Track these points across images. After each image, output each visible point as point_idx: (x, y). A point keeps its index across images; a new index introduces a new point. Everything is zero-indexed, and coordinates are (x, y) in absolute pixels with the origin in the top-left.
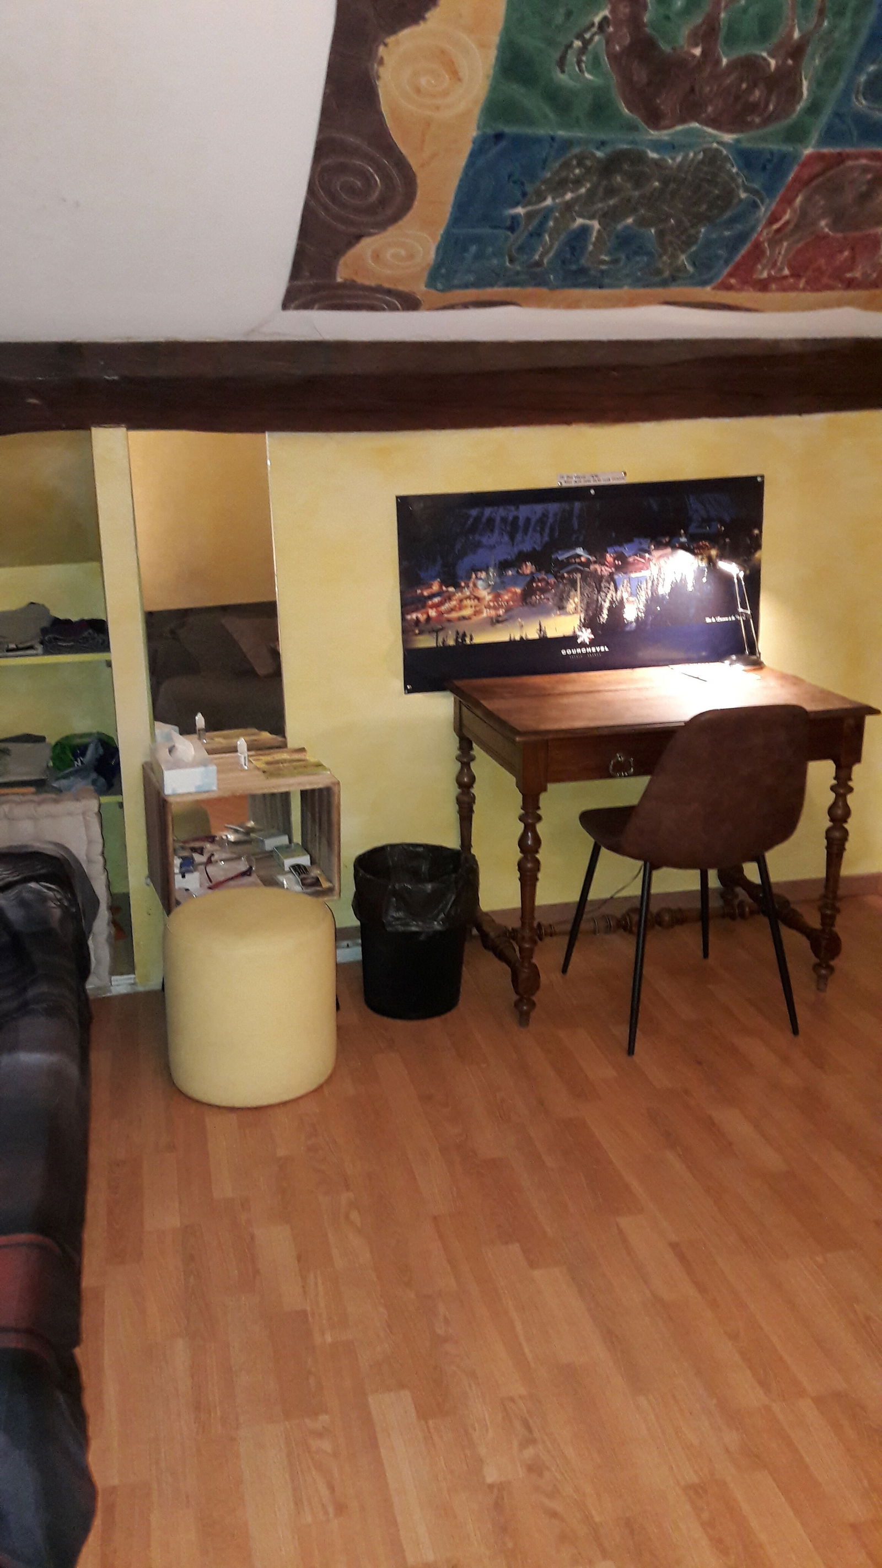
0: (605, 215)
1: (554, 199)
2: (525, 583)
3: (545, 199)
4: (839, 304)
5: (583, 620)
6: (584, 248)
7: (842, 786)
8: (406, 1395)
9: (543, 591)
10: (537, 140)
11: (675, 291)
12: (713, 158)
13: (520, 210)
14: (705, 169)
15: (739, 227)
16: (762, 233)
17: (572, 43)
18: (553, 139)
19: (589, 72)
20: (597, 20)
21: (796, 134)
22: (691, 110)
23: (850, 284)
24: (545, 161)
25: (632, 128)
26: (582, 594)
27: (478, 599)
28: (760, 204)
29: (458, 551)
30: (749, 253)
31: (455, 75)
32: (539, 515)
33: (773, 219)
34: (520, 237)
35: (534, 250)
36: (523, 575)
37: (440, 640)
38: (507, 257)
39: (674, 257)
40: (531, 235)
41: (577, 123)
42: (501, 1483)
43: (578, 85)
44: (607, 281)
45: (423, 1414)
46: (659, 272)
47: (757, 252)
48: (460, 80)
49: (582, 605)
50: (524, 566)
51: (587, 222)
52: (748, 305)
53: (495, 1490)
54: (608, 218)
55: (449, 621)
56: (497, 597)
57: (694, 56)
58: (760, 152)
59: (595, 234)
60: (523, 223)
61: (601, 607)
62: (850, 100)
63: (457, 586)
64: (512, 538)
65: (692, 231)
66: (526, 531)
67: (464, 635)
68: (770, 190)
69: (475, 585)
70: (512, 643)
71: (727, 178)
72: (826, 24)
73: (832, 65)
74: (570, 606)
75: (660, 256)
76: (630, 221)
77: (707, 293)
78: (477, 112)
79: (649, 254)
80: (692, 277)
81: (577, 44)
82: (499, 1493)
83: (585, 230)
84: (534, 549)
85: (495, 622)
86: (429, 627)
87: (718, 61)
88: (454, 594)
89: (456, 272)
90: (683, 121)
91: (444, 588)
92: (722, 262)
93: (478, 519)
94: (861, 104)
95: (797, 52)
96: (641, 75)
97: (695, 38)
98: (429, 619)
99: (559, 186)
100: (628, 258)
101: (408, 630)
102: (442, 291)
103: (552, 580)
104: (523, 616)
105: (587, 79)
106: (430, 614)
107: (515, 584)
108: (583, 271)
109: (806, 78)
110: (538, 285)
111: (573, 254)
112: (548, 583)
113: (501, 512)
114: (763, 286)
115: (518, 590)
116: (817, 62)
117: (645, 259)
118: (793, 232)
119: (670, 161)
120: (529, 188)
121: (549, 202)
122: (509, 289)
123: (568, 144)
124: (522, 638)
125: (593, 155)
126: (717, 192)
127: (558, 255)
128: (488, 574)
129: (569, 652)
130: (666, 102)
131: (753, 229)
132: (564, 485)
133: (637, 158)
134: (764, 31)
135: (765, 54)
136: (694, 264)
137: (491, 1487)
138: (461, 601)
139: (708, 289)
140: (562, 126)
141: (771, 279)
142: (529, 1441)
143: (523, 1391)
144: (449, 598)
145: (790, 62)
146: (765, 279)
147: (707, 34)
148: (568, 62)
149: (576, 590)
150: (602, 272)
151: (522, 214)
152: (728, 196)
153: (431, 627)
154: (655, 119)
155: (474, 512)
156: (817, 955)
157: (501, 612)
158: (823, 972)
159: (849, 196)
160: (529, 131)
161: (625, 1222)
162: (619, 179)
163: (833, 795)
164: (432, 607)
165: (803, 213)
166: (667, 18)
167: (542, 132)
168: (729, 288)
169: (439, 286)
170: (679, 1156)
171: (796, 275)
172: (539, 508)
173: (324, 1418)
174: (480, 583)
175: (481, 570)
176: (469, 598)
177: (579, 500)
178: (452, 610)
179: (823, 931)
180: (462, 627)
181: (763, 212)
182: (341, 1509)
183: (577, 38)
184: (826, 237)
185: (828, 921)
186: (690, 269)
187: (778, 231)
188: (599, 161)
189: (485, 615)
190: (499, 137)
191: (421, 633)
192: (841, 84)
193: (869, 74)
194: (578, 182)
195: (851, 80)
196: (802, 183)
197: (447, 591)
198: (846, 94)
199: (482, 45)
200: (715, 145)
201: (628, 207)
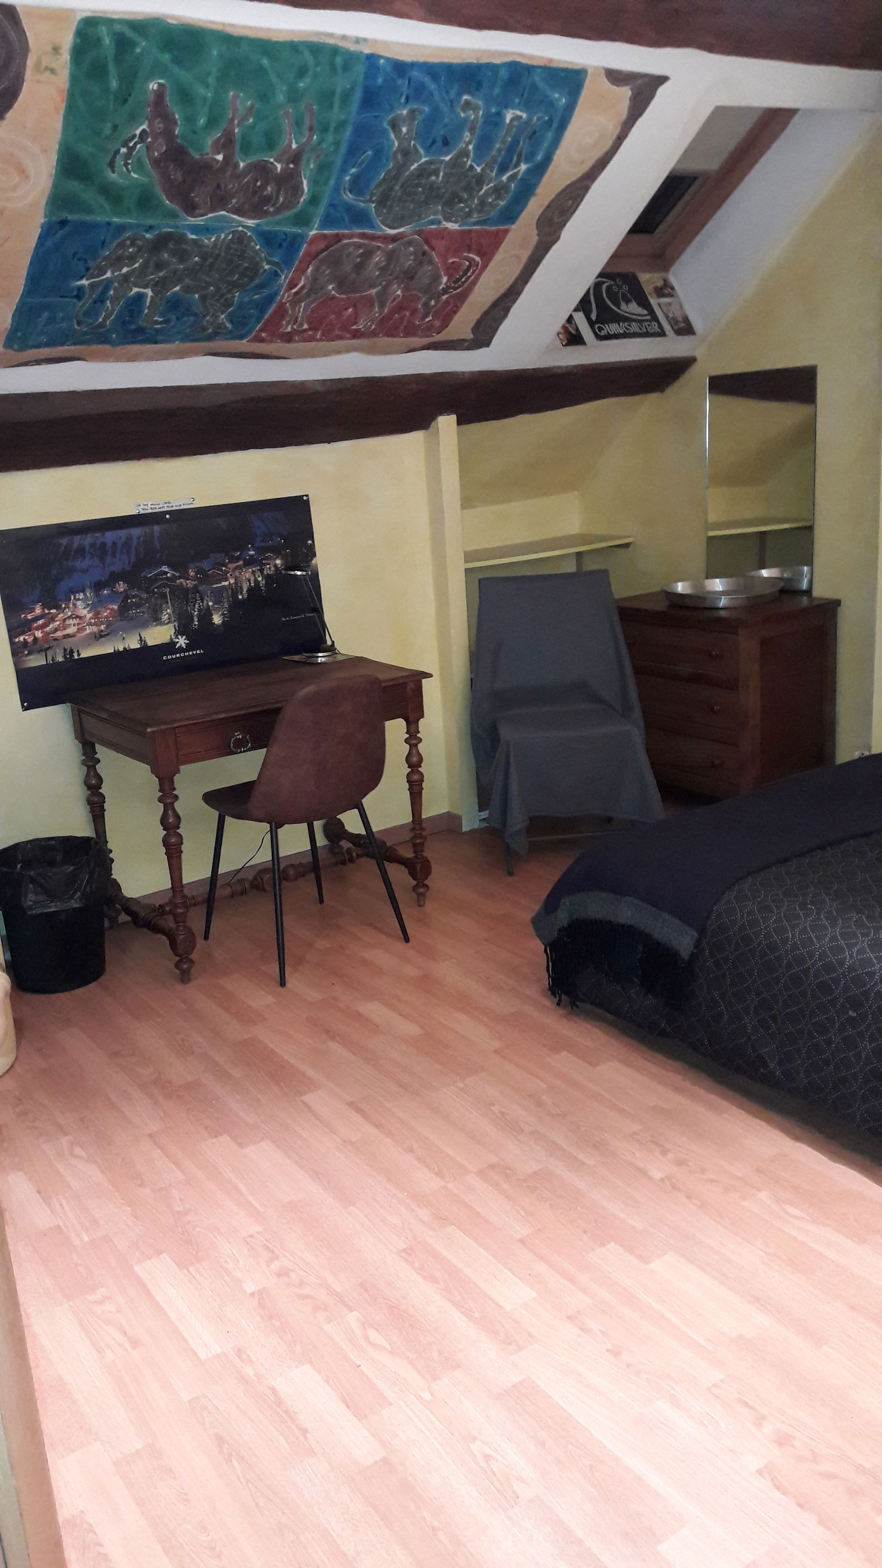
0: (157, 284)
1: (113, 273)
2: (120, 601)
3: (105, 273)
4: (349, 350)
5: (177, 628)
6: (141, 311)
7: (413, 739)
8: (164, 1256)
9: (138, 606)
10: (95, 226)
11: (218, 344)
12: (240, 239)
13: (85, 282)
14: (235, 246)
15: (266, 292)
16: (285, 297)
17: (119, 150)
18: (109, 224)
19: (134, 172)
20: (138, 132)
21: (303, 220)
22: (220, 201)
23: (356, 335)
24: (103, 243)
25: (174, 215)
26: (173, 605)
27: (80, 618)
28: (281, 274)
29: (55, 576)
30: (275, 312)
31: (22, 172)
32: (124, 539)
33: (292, 285)
34: (86, 302)
35: (97, 315)
36: (117, 593)
37: (50, 658)
38: (75, 321)
39: (215, 316)
40: (95, 302)
41: (128, 212)
42: (259, 1290)
43: (127, 182)
44: (160, 338)
45: (182, 1265)
46: (204, 329)
47: (281, 311)
48: (27, 177)
49: (175, 616)
50: (117, 585)
51: (142, 290)
52: (276, 354)
53: (256, 1295)
54: (160, 286)
55: (56, 640)
56: (97, 615)
57: (218, 161)
58: (276, 234)
59: (149, 300)
60: (87, 291)
61: (192, 617)
62: (340, 195)
63: (57, 607)
64: (102, 559)
65: (229, 296)
66: (114, 555)
67: (72, 652)
68: (288, 262)
69: (75, 605)
70: (117, 654)
71: (252, 253)
72: (315, 137)
73: (323, 168)
74: (165, 618)
75: (205, 316)
76: (177, 288)
77: (243, 345)
78: (43, 203)
79: (196, 315)
80: (230, 332)
81: (124, 150)
82: (261, 1297)
83: (140, 297)
84: (123, 569)
85: (99, 636)
86: (38, 646)
87: (236, 166)
88: (57, 616)
89: (31, 334)
90: (213, 210)
91: (47, 611)
92: (254, 320)
93: (68, 548)
94: (349, 197)
95: (296, 158)
96: (177, 176)
97: (217, 148)
98: (36, 639)
99: (117, 262)
100: (178, 319)
101: (17, 651)
102: (17, 351)
103: (145, 596)
104: (124, 630)
105: (133, 177)
106: (36, 635)
107: (113, 602)
108: (141, 330)
109: (305, 178)
110: (103, 342)
111: (131, 316)
112: (141, 598)
113: (88, 540)
114: (288, 338)
115: (116, 607)
116: (312, 166)
117: (192, 318)
118: (308, 294)
119: (206, 241)
120: (91, 263)
121: (109, 275)
122: (78, 347)
123: (121, 228)
124: (125, 649)
125: (144, 236)
126: (246, 265)
127: (118, 317)
128: (85, 595)
129: (169, 657)
130: (198, 196)
131: (276, 293)
132: (142, 512)
133: (181, 239)
134: (270, 143)
135: (272, 160)
136: (231, 322)
137: (252, 1294)
138: (64, 620)
139: (244, 341)
140: (116, 215)
141: (294, 332)
142: (274, 1257)
143: (259, 1229)
144: (53, 619)
145: (292, 166)
146: (290, 333)
147: (226, 143)
148: (116, 164)
149: (167, 603)
150: (157, 331)
151: (87, 285)
152: (254, 269)
153: (36, 647)
154: (191, 209)
155: (64, 541)
156: (414, 878)
157: (102, 627)
158: (422, 890)
159: (348, 267)
160: (88, 218)
161: (308, 1098)
162: (166, 255)
163: (408, 746)
164: (38, 628)
165: (315, 279)
166: (194, 132)
167: (99, 218)
168: (262, 340)
169: (16, 347)
170: (340, 1044)
171: (313, 328)
172: (123, 533)
173: (102, 1291)
174: (79, 603)
175: (78, 592)
176: (70, 617)
177: (157, 523)
178: (56, 630)
179: (416, 857)
180: (68, 644)
181: (283, 280)
182: (135, 1343)
183: (123, 146)
184: (334, 298)
185: (418, 849)
186: (229, 325)
187: (296, 293)
188: (148, 241)
189: (88, 631)
190: (63, 223)
191: (30, 653)
192: (332, 182)
193: (351, 175)
194: (132, 259)
195: (339, 180)
196: (312, 257)
197: (50, 613)
198: (336, 189)
199: (45, 151)
200: (240, 229)
201: (176, 278)
